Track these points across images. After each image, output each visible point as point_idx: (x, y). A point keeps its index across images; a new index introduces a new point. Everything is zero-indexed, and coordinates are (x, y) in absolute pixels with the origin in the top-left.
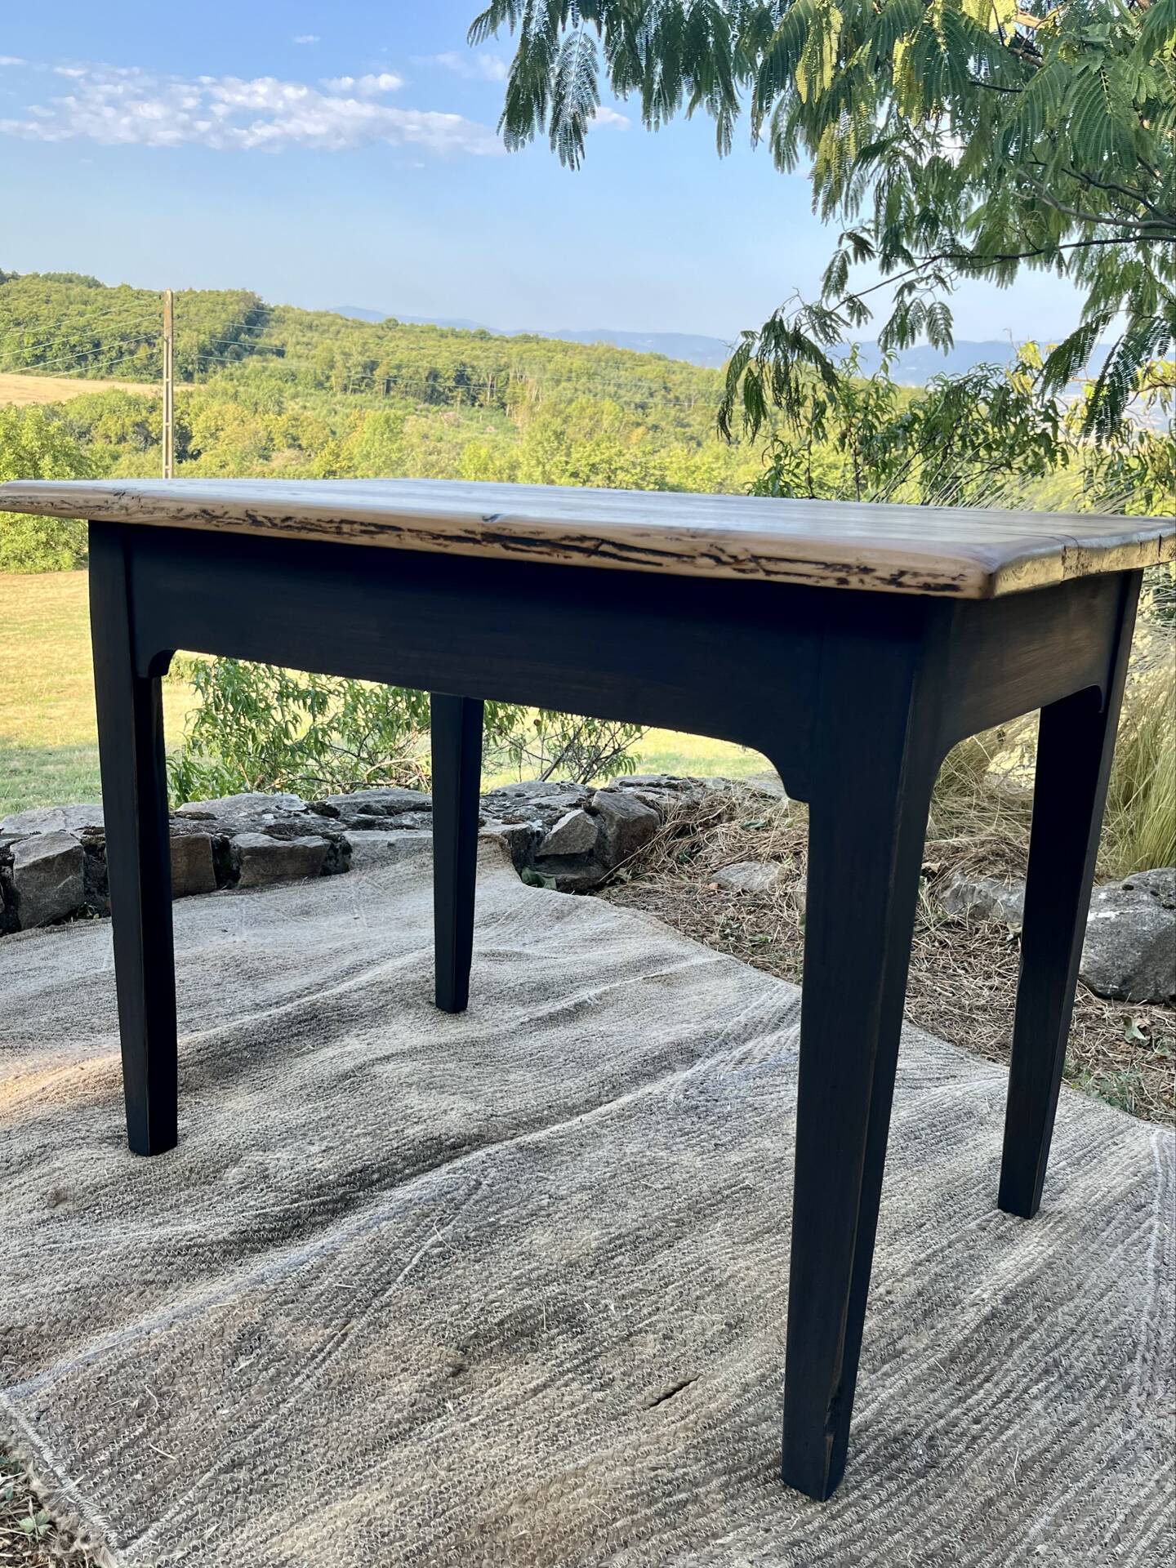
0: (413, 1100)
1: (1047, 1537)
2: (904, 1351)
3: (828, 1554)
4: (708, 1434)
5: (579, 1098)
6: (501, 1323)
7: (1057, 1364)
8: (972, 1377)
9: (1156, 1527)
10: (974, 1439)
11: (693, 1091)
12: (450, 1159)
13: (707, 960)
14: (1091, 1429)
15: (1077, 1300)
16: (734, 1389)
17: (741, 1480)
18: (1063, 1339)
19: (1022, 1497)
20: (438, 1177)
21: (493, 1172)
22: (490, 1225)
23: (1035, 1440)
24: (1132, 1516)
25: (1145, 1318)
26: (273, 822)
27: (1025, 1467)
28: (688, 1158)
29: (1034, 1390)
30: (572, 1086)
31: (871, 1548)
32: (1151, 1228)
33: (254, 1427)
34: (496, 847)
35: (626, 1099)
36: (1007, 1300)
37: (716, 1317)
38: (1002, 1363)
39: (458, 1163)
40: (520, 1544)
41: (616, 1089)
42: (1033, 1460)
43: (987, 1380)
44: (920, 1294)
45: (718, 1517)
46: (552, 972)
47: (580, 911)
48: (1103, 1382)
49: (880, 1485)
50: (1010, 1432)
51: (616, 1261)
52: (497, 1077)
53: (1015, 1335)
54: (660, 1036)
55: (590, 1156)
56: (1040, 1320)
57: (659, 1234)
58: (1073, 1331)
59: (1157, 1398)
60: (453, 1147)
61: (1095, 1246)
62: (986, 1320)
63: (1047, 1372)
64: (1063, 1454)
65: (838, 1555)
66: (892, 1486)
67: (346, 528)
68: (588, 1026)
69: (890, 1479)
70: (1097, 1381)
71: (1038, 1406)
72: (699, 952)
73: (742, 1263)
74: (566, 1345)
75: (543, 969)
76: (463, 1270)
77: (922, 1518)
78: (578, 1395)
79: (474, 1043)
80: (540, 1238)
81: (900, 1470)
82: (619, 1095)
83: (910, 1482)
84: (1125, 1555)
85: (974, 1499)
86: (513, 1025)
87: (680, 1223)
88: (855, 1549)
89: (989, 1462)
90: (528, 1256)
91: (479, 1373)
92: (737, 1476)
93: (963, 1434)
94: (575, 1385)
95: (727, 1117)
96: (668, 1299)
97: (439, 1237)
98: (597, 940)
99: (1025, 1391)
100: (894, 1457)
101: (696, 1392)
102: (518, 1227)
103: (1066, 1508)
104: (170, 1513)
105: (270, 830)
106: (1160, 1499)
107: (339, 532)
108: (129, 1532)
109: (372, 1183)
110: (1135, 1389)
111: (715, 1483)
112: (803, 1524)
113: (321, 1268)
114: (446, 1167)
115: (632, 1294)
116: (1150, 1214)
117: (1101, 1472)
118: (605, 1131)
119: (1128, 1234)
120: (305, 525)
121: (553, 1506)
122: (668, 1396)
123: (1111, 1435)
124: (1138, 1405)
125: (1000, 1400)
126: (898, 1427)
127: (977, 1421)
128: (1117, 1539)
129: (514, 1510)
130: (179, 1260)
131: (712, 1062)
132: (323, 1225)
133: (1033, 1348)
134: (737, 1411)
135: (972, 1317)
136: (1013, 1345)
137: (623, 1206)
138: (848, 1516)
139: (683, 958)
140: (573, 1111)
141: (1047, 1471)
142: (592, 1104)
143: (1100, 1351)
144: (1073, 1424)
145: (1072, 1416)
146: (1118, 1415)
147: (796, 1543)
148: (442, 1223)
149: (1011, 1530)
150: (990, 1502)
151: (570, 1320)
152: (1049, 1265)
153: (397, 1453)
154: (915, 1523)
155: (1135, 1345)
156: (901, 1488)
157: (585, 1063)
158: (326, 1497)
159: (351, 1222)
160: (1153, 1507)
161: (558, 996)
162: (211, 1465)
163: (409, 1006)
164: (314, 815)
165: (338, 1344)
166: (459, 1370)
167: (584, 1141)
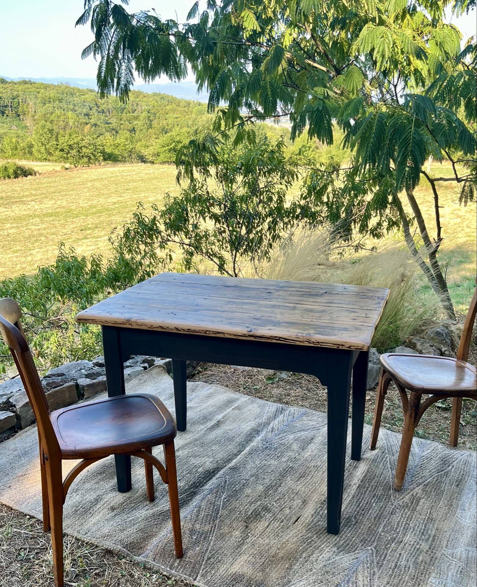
0: (193, 461)
1: (383, 531)
3: (343, 545)
4: (309, 527)
5: (235, 451)
6: (251, 514)
7: (375, 494)
8: (359, 500)
9: (403, 525)
10: (363, 515)
11: (264, 443)
12: (214, 476)
13: (246, 399)
14: (385, 507)
15: (376, 479)
16: (310, 516)
17: (320, 534)
18: (375, 489)
19: (376, 525)
20: (214, 480)
21: (227, 477)
22: (235, 490)
23: (375, 512)
24: (398, 524)
25: (391, 480)
26: (86, 373)
27: (375, 518)
28: (273, 462)
29: (372, 501)
30: (232, 447)
32: (387, 457)
33: (207, 550)
34: (162, 369)
35: (248, 449)
36: (361, 482)
37: (300, 501)
38: (364, 496)
39: (217, 476)
40: (282, 558)
41: (243, 446)
42: (376, 516)
45: (318, 543)
46: (204, 411)
47: (198, 388)
48: (385, 496)
50: (370, 512)
51: (270, 492)
52: (209, 449)
53: (365, 489)
54: (247, 427)
55: (248, 467)
56: (369, 485)
57: (276, 484)
58: (376, 486)
59: (397, 497)
61: (376, 464)
62: (358, 487)
63: (374, 497)
64: (382, 514)
65: (345, 544)
66: (350, 528)
67: (207, 332)
68: (224, 428)
69: (349, 527)
71: (374, 505)
72: (241, 396)
73: (299, 487)
74: (269, 515)
75: (201, 411)
76: (235, 504)
77: (358, 533)
78: (278, 525)
79: (196, 440)
80: (248, 491)
82: (245, 448)
84: (399, 531)
85: (367, 527)
86: (203, 432)
87: (280, 480)
88: (347, 543)
89: (368, 519)
90: (248, 496)
91: (252, 526)
92: (319, 533)
93: (361, 514)
94: (275, 523)
95: (276, 448)
96: (286, 499)
97: (224, 496)
98: (209, 396)
100: (349, 522)
101: (302, 519)
102: (241, 489)
103: (385, 525)
104: (201, 572)
105: (87, 376)
106: (403, 518)
107: (206, 333)
108: (195, 577)
109: (198, 486)
110: (392, 496)
111: (315, 537)
112: (335, 540)
113: (199, 511)
114: (214, 478)
115: (278, 500)
116: (386, 454)
117: (390, 516)
118: (248, 459)
119: (382, 459)
120: (194, 331)
121: (285, 549)
122: (296, 521)
123: (390, 508)
124: (393, 500)
125: (366, 504)
128: (396, 529)
129: (278, 551)
130: (161, 517)
131: (264, 432)
132: (191, 500)
133: (370, 492)
134: (313, 521)
135: (355, 487)
136: (365, 492)
137: (264, 479)
138: (344, 536)
139: (238, 399)
140: (236, 455)
141: (379, 518)
142: (240, 452)
143: (383, 490)
144: (382, 507)
145: (381, 505)
146: (390, 503)
147: (336, 544)
148: (223, 493)
149: (375, 532)
150: (370, 527)
151: (266, 509)
152: (368, 471)
153: (244, 547)
154: (357, 535)
155: (390, 486)
156: (352, 529)
157: (230, 439)
158: (235, 560)
159: (198, 498)
160: (402, 521)
161: (210, 420)
162: (203, 560)
164: (97, 367)
165: (215, 527)
166: (247, 527)
167: (244, 463)
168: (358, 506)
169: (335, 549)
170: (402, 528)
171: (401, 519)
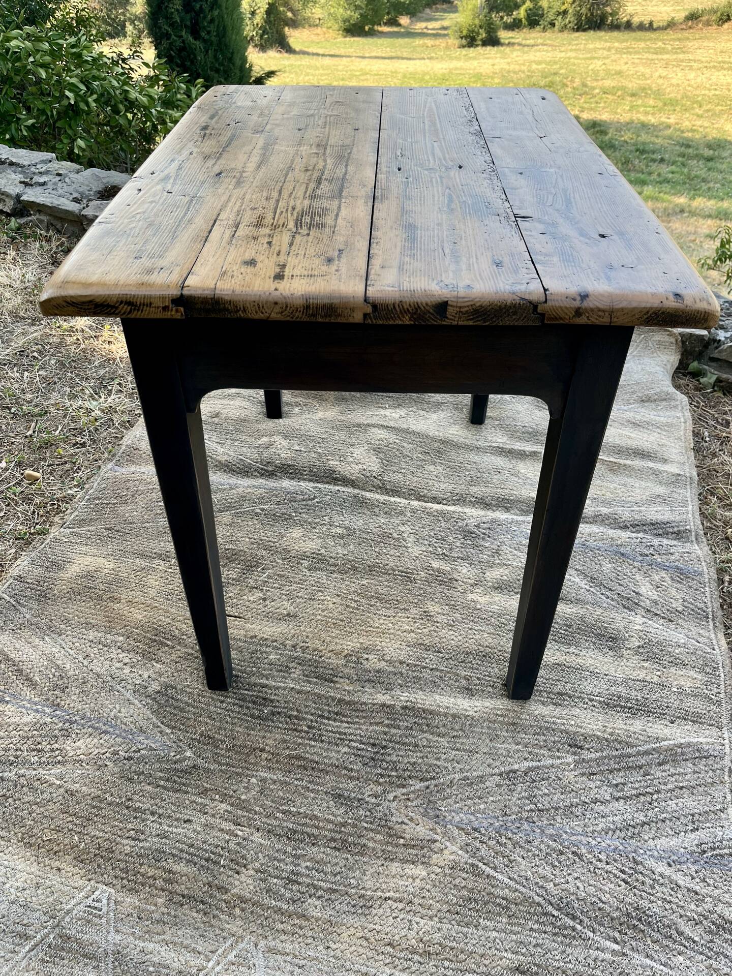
0: (359, 451)
1: (264, 780)
2: (335, 682)
3: (176, 700)
5: (433, 494)
7: (384, 747)
8: (343, 716)
10: (296, 730)
12: (323, 482)
13: (678, 471)
14: (353, 779)
15: (443, 740)
18: (406, 744)
19: (277, 762)
20: (306, 486)
21: (328, 498)
22: (290, 516)
23: (319, 755)
24: (306, 815)
27: (297, 757)
28: (417, 549)
29: (354, 744)
31: (194, 714)
33: (132, 523)
34: (673, 340)
36: (405, 708)
37: (290, 608)
38: (364, 724)
39: (323, 486)
42: (305, 759)
43: (348, 723)
44: (378, 671)
45: (166, 658)
47: (666, 402)
48: (394, 774)
49: (234, 705)
50: (313, 743)
51: (302, 561)
52: (423, 463)
53: (387, 722)
55: (380, 519)
56: (408, 728)
57: (337, 565)
58: (417, 746)
59: (409, 803)
60: (335, 479)
61: (505, 734)
62: (385, 706)
63: (374, 745)
64: (322, 771)
65: (180, 704)
66: (237, 709)
69: (240, 706)
70: (392, 770)
71: (346, 749)
76: (253, 524)
77: (229, 727)
80: (296, 533)
81: (248, 708)
83: (244, 714)
85: (259, 743)
86: (485, 445)
87: (354, 568)
89: (285, 741)
90: (280, 536)
93: (294, 724)
97: (267, 507)
99: (351, 741)
100: (254, 703)
101: (239, 623)
102: (297, 524)
103: (288, 783)
104: (83, 529)
109: (288, 473)
110: (404, 790)
114: (316, 484)
117: (326, 793)
123: (359, 790)
124: (395, 797)
125: (335, 732)
126: (272, 697)
127: (309, 727)
128: (285, 812)
129: (124, 601)
133: (385, 733)
135: (383, 699)
136: (380, 724)
137: (345, 545)
138: (205, 700)
140: (417, 498)
141: (304, 768)
143: (414, 764)
144: (347, 769)
145: (352, 767)
146: (379, 789)
147: (173, 688)
148: (278, 503)
149: (256, 764)
150: (263, 750)
152: (454, 716)
153: (138, 561)
154: (224, 725)
155: (433, 778)
156: (238, 712)
158: (107, 556)
159: (257, 481)
160: (321, 824)
162: (107, 524)
163: (456, 409)
167: (391, 511)
168: (322, 717)
169: (155, 686)
170: (291, 826)
171: (329, 821)
